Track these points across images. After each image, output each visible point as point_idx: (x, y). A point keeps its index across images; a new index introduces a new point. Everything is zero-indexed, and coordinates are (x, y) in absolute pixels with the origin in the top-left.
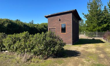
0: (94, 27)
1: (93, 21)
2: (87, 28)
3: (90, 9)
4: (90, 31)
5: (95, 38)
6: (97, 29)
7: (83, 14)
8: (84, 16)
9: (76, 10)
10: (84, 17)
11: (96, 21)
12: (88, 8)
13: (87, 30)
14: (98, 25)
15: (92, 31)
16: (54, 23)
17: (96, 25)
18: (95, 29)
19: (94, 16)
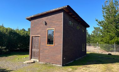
0: (112, 38)
1: (110, 29)
2: (102, 38)
3: (105, 14)
4: (105, 43)
5: (113, 53)
6: (116, 40)
7: (97, 20)
8: (98, 23)
9: (68, 6)
10: (98, 25)
11: (113, 29)
12: (103, 13)
13: (101, 41)
14: (116, 35)
15: (108, 43)
16: (38, 28)
17: (113, 35)
18: (113, 41)
19: (111, 23)
